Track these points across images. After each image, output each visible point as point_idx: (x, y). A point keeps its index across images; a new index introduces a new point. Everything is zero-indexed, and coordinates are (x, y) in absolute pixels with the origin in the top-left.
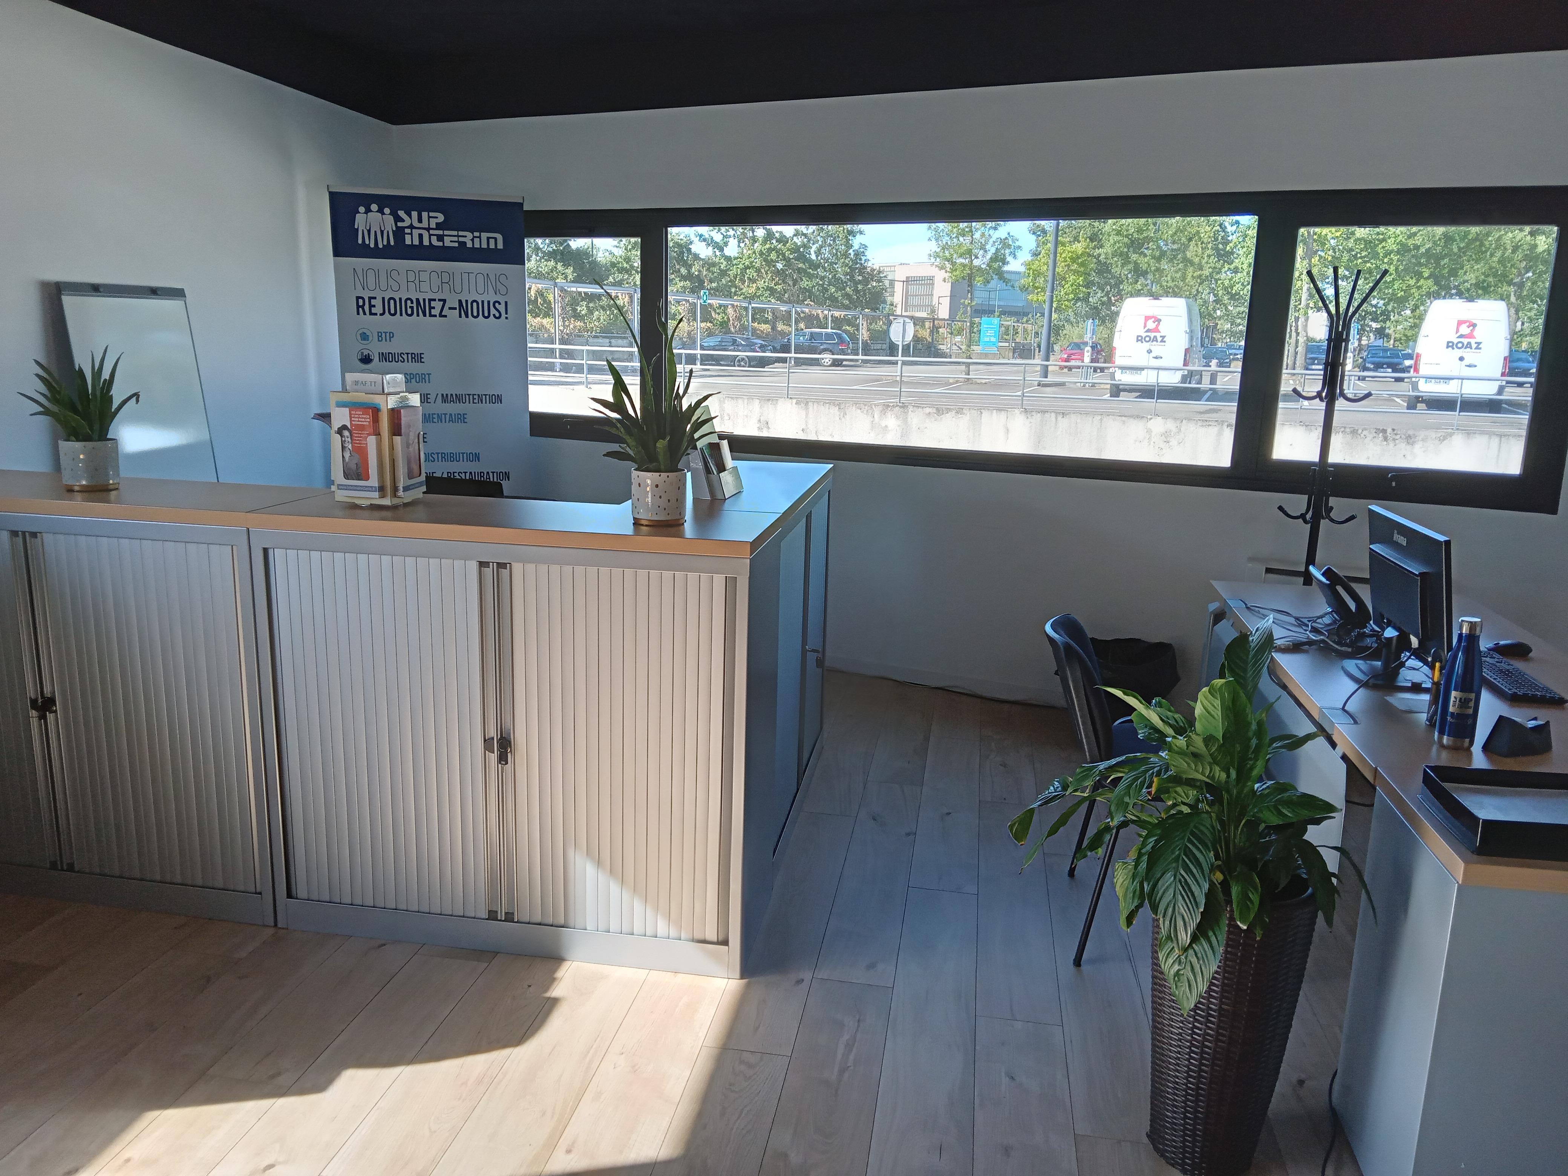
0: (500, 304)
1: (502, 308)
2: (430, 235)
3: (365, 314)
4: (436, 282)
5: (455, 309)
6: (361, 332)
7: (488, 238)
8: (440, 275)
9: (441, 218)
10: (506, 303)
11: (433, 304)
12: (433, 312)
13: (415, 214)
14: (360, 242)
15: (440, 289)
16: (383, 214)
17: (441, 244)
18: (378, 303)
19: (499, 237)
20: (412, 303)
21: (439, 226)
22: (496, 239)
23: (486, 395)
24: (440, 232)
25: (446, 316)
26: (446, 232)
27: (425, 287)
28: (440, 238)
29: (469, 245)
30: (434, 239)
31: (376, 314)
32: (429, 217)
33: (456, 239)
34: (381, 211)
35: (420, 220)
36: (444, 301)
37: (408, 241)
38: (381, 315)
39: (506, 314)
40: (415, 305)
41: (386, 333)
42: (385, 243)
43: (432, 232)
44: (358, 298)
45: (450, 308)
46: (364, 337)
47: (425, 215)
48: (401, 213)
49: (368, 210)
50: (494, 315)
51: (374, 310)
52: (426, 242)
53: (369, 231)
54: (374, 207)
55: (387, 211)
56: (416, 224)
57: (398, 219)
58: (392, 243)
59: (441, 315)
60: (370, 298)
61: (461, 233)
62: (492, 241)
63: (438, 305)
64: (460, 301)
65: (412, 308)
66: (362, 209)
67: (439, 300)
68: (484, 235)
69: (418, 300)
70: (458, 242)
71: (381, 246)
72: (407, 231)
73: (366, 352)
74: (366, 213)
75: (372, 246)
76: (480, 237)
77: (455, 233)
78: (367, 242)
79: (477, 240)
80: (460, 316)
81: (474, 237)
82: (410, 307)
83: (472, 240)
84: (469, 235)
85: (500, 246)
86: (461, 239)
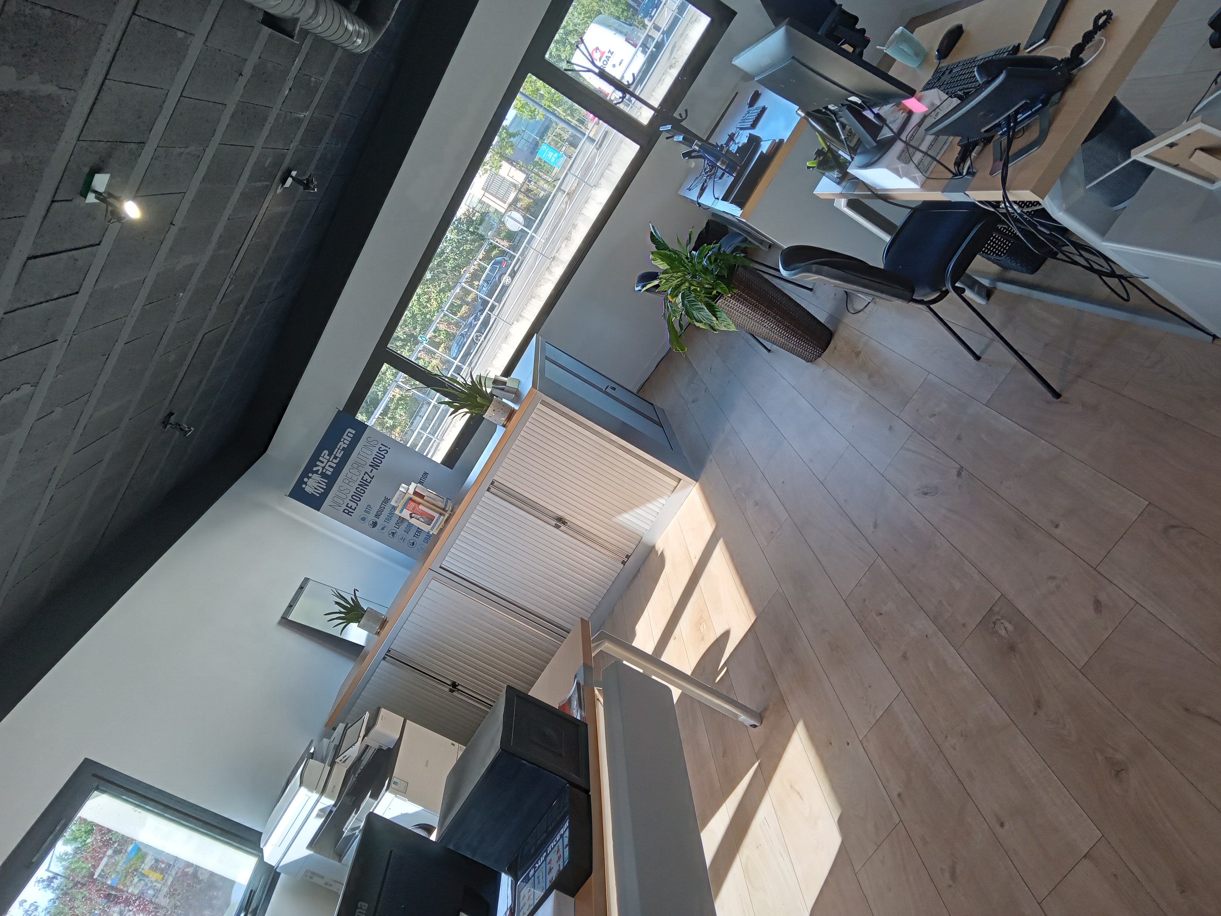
0: (381, 448)
1: (383, 448)
2: (332, 461)
3: (353, 513)
4: (355, 471)
5: (372, 470)
6: (360, 519)
7: (347, 435)
8: (353, 468)
9: (326, 452)
10: (382, 444)
11: (364, 479)
12: (369, 481)
13: (318, 463)
14: (319, 496)
15: (359, 471)
16: (311, 477)
17: (338, 459)
18: (351, 504)
19: (349, 430)
20: (359, 488)
21: (330, 455)
22: (349, 432)
23: (421, 479)
24: (333, 456)
25: (373, 476)
26: (334, 453)
27: (355, 478)
28: (336, 458)
29: (346, 446)
30: (334, 461)
31: (356, 508)
32: (323, 457)
33: (340, 451)
34: (309, 478)
35: (323, 462)
36: (366, 473)
37: (330, 473)
38: (357, 506)
39: (387, 447)
40: (361, 487)
41: (367, 508)
42: (325, 484)
43: (330, 460)
44: (344, 511)
45: (371, 472)
46: (363, 519)
47: (321, 458)
48: (315, 469)
49: (306, 483)
50: (385, 453)
51: (353, 508)
52: (334, 465)
53: (316, 489)
54: (306, 480)
55: (310, 475)
56: (323, 465)
57: (316, 472)
58: (327, 481)
59: (372, 478)
60: (347, 506)
61: (338, 447)
62: (349, 434)
63: (366, 477)
64: (370, 465)
65: (361, 489)
66: (304, 486)
67: (364, 475)
68: (345, 436)
69: (359, 485)
70: (341, 450)
71: (325, 487)
72: (324, 471)
73: (371, 523)
74: (306, 485)
75: (323, 491)
76: (345, 439)
77: (337, 449)
78: (320, 492)
79: (345, 441)
80: (377, 469)
81: (343, 442)
82: (361, 490)
83: (344, 443)
84: (341, 443)
85: (354, 432)
86: (341, 448)
